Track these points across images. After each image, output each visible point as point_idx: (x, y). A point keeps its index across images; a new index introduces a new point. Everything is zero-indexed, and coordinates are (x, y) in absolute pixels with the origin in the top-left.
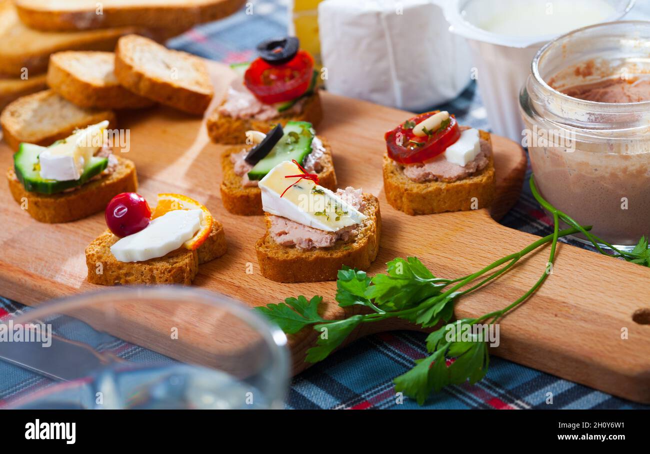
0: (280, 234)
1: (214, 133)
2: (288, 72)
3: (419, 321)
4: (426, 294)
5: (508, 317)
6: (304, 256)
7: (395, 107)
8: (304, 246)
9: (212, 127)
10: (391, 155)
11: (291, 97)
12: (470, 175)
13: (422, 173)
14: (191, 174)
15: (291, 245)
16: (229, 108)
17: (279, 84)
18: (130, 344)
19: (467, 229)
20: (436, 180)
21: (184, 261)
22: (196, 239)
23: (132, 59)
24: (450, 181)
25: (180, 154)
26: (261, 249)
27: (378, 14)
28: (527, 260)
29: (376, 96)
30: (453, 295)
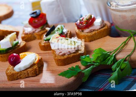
0: (60, 53)
2: (40, 19)
3: (108, 64)
4: (107, 56)
5: (132, 56)
6: (69, 56)
8: (68, 53)
10: (78, 28)
11: (43, 24)
12: (102, 27)
13: (90, 30)
15: (64, 55)
16: (26, 32)
17: (39, 22)
19: (107, 41)
20: (94, 31)
21: (36, 67)
22: (37, 60)
24: (97, 30)
26: (56, 58)
28: (127, 42)
30: (114, 55)
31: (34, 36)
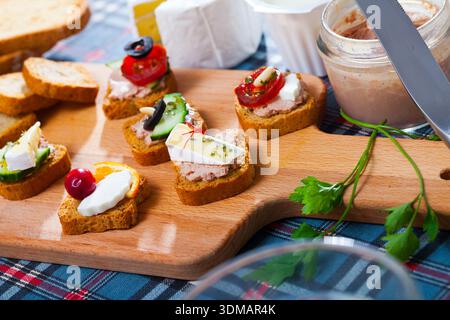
0: (189, 174)
1: (110, 113)
2: (150, 61)
6: (210, 185)
7: (219, 68)
8: (209, 178)
9: (107, 110)
10: (241, 103)
11: (156, 78)
12: (299, 106)
14: (103, 144)
15: (199, 180)
16: (115, 94)
17: (147, 71)
18: (106, 271)
20: (278, 114)
21: (129, 207)
22: (133, 190)
23: (38, 75)
24: (287, 112)
25: (91, 132)
26: (179, 187)
27: (197, 9)
29: (205, 64)
31: (134, 106)
